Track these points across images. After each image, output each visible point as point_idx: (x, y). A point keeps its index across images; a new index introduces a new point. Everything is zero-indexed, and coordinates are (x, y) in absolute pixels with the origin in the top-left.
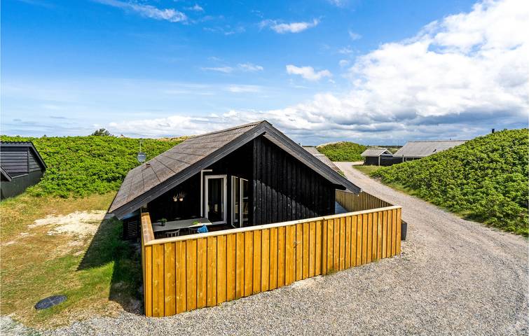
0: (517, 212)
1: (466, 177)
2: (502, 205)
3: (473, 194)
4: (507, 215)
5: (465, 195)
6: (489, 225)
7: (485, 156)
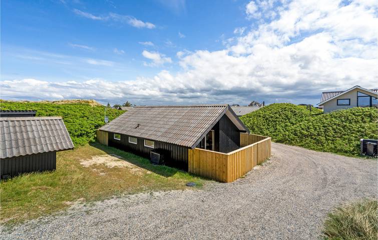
0: (294, 138)
1: (268, 125)
2: (289, 136)
3: (274, 132)
4: (291, 139)
5: (271, 132)
6: (286, 144)
7: (273, 116)
